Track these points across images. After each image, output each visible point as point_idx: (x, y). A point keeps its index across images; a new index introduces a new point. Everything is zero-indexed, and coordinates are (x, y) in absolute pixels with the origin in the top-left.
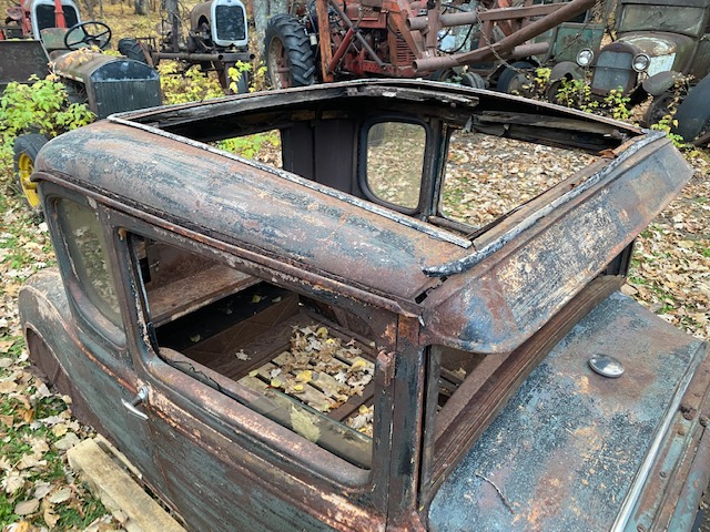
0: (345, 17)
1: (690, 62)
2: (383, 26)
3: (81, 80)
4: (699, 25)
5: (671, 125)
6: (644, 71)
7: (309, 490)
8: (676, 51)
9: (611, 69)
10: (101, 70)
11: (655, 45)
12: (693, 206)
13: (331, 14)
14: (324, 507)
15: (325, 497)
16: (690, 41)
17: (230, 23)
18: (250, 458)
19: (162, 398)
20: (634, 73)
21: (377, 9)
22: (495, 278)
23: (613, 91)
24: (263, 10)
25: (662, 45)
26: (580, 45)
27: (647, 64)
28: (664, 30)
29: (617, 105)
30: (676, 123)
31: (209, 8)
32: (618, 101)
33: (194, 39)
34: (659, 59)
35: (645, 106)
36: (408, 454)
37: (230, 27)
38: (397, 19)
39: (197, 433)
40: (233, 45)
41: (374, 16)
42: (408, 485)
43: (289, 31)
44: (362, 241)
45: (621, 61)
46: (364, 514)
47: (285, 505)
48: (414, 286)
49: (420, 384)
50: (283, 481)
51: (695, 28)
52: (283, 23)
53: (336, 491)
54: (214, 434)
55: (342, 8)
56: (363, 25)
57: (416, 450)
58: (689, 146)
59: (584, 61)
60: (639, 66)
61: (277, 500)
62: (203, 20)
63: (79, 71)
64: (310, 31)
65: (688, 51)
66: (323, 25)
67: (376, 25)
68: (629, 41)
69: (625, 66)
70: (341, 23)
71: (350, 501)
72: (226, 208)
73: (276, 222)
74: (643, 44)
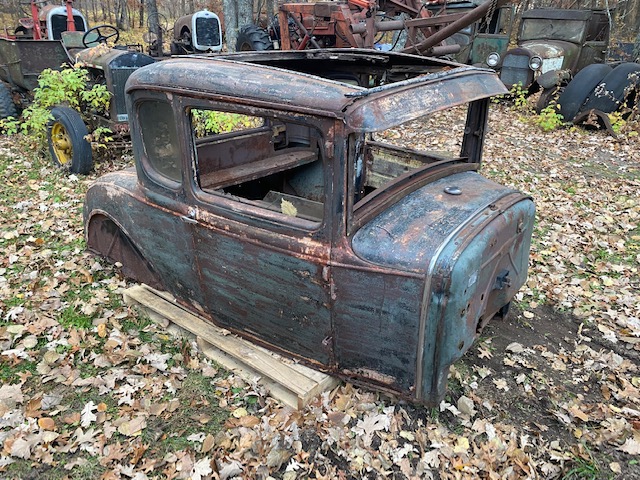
0: (302, 27)
1: (576, 63)
2: (332, 33)
3: (101, 68)
4: (581, 35)
5: (555, 108)
6: (538, 70)
7: (291, 240)
8: (564, 55)
9: (514, 69)
10: (117, 60)
11: (547, 49)
12: (567, 164)
13: (290, 25)
14: (298, 248)
15: (300, 241)
16: (575, 47)
17: (207, 32)
18: (259, 231)
19: (205, 213)
20: (531, 72)
21: (327, 19)
22: (377, 103)
23: (515, 85)
24: (232, 24)
25: (553, 50)
26: (491, 51)
27: (541, 64)
28: (554, 39)
29: (518, 97)
30: (559, 106)
31: (191, 20)
32: (519, 93)
33: (176, 45)
34: (551, 60)
35: (538, 95)
36: (341, 199)
37: (207, 36)
38: (343, 26)
39: (227, 228)
40: (210, 50)
41: (324, 25)
42: (341, 219)
43: (257, 38)
44: (317, 90)
45: (520, 62)
46: (320, 245)
47: (278, 255)
48: (340, 105)
49: (345, 159)
50: (277, 239)
51: (578, 37)
52: (251, 31)
53: (306, 235)
54: (237, 224)
55: (299, 20)
56: (316, 33)
57: (344, 196)
58: (569, 123)
59: (493, 62)
60: (535, 66)
61: (273, 254)
62: (186, 29)
63: (99, 61)
64: (274, 38)
65: (574, 55)
66: (284, 33)
67: (326, 33)
68: (527, 47)
69: (525, 66)
70: (298, 32)
71: (313, 239)
72: (250, 84)
73: (276, 87)
74: (537, 49)
